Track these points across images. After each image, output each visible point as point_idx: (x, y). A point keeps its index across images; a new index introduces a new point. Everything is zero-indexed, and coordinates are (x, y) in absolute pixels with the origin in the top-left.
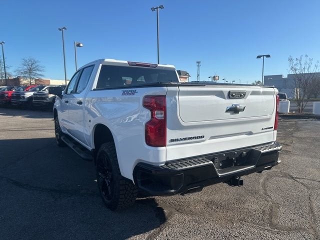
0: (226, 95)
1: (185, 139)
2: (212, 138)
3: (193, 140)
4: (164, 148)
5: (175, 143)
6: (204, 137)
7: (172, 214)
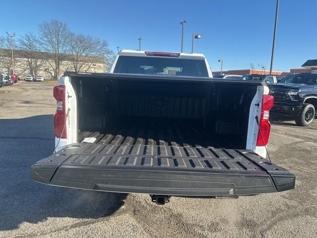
4: (65, 140)
7: (125, 211)
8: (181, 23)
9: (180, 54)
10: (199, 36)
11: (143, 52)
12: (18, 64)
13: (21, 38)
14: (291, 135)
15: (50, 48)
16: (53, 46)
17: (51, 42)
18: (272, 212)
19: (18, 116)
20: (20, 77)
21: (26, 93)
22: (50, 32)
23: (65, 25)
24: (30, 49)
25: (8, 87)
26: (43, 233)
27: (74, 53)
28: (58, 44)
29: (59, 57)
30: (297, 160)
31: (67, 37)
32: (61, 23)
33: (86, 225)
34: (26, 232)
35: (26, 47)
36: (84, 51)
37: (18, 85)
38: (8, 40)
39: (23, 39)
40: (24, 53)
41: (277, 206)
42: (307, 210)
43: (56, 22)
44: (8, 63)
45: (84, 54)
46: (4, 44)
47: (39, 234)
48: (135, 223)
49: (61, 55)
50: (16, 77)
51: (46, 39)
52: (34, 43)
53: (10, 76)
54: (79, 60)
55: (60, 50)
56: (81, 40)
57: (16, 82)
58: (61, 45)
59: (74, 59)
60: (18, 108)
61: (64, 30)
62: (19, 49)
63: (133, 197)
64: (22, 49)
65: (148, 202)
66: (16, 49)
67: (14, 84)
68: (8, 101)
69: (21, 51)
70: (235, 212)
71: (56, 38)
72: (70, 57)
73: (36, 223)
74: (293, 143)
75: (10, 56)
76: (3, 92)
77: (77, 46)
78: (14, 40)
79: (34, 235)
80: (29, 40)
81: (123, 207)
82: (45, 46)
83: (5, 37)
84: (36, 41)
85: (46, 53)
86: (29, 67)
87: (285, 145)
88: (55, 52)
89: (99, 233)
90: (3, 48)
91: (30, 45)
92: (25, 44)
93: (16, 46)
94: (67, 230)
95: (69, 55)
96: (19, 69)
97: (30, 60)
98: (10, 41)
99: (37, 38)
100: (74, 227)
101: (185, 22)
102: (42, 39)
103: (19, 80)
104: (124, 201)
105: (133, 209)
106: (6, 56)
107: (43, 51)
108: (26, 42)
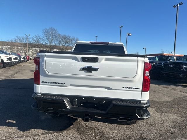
0: (80, 59)
1: (51, 83)
2: (71, 85)
3: (57, 84)
4: (39, 85)
5: (45, 84)
6: (64, 84)
7: (72, 129)
8: (120, 27)
9: (109, 43)
10: (131, 34)
11: (89, 42)
12: (31, 51)
13: (33, 37)
14: (184, 92)
15: (48, 42)
16: (49, 41)
17: (48, 39)
18: (160, 135)
19: (26, 78)
20: (31, 58)
21: (32, 66)
22: (48, 34)
23: (56, 30)
24: (37, 43)
25: (24, 63)
26: (26, 136)
27: (61, 45)
28: (52, 40)
29: (52, 47)
30: (184, 106)
31: (57, 36)
32: (54, 29)
33: (50, 134)
34: (18, 135)
35: (35, 42)
36: (66, 44)
37: (29, 62)
38: (26, 38)
39: (34, 38)
40: (34, 45)
41: (164, 131)
42: (183, 135)
43: (52, 28)
44: (26, 51)
45: (66, 46)
46: (24, 41)
47: (24, 137)
48: (77, 135)
49: (54, 46)
50: (29, 58)
51: (46, 37)
52: (39, 40)
53: (25, 57)
54: (63, 48)
55: (53, 43)
56: (64, 38)
57: (28, 60)
58: (53, 41)
59: (60, 48)
60: (27, 74)
61: (56, 32)
62: (31, 43)
63: (79, 121)
64: (33, 43)
65: (87, 125)
66: (30, 43)
67: (27, 61)
68: (22, 70)
69: (32, 44)
70: (136, 133)
71: (51, 36)
72: (58, 47)
73: (24, 131)
74: (184, 97)
75: (26, 46)
76: (21, 65)
77: (62, 41)
78: (29, 38)
79: (22, 137)
80: (37, 38)
81: (72, 126)
82: (45, 41)
83: (25, 37)
84: (40, 38)
85: (45, 45)
86: (36, 53)
87: (178, 97)
88: (50, 44)
89: (56, 139)
90: (24, 42)
91: (38, 41)
92: (34, 40)
93: (30, 42)
94: (39, 136)
95: (58, 46)
96: (31, 54)
97: (37, 48)
98: (27, 39)
99: (41, 37)
100: (43, 135)
101: (122, 26)
102: (44, 37)
103: (31, 59)
104: (73, 123)
105: (77, 128)
106: (24, 47)
107: (44, 44)
108: (35, 39)
